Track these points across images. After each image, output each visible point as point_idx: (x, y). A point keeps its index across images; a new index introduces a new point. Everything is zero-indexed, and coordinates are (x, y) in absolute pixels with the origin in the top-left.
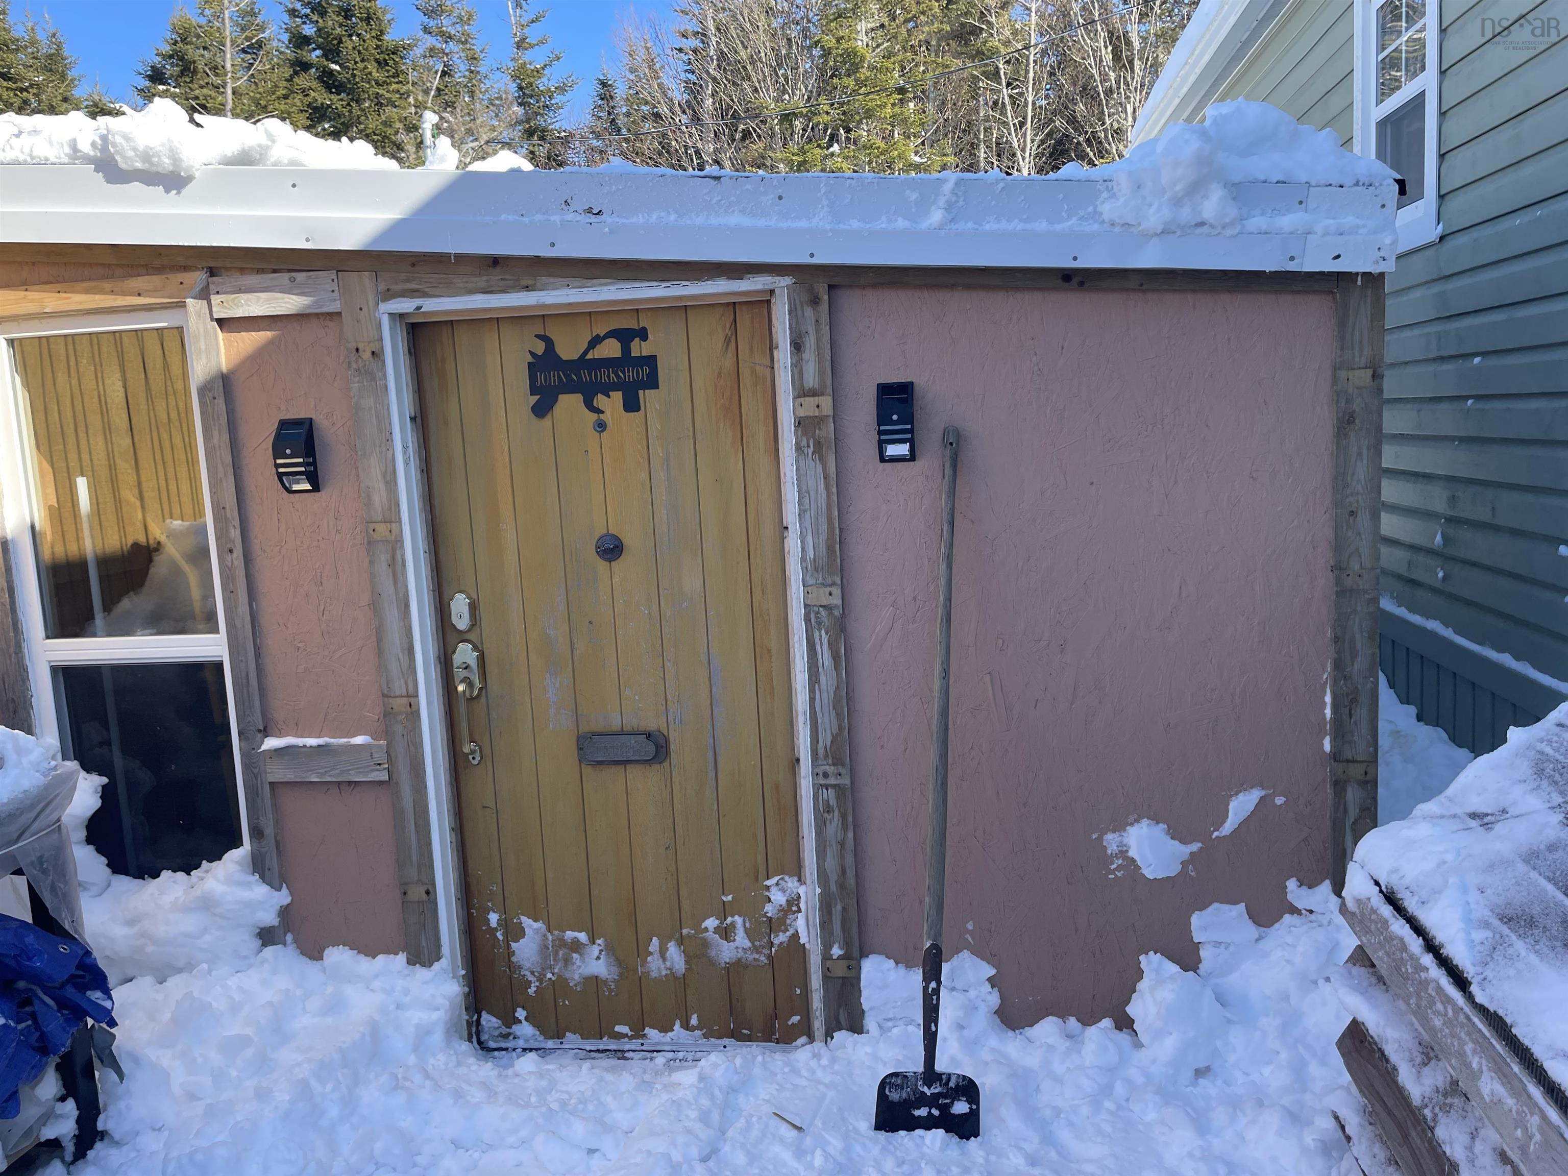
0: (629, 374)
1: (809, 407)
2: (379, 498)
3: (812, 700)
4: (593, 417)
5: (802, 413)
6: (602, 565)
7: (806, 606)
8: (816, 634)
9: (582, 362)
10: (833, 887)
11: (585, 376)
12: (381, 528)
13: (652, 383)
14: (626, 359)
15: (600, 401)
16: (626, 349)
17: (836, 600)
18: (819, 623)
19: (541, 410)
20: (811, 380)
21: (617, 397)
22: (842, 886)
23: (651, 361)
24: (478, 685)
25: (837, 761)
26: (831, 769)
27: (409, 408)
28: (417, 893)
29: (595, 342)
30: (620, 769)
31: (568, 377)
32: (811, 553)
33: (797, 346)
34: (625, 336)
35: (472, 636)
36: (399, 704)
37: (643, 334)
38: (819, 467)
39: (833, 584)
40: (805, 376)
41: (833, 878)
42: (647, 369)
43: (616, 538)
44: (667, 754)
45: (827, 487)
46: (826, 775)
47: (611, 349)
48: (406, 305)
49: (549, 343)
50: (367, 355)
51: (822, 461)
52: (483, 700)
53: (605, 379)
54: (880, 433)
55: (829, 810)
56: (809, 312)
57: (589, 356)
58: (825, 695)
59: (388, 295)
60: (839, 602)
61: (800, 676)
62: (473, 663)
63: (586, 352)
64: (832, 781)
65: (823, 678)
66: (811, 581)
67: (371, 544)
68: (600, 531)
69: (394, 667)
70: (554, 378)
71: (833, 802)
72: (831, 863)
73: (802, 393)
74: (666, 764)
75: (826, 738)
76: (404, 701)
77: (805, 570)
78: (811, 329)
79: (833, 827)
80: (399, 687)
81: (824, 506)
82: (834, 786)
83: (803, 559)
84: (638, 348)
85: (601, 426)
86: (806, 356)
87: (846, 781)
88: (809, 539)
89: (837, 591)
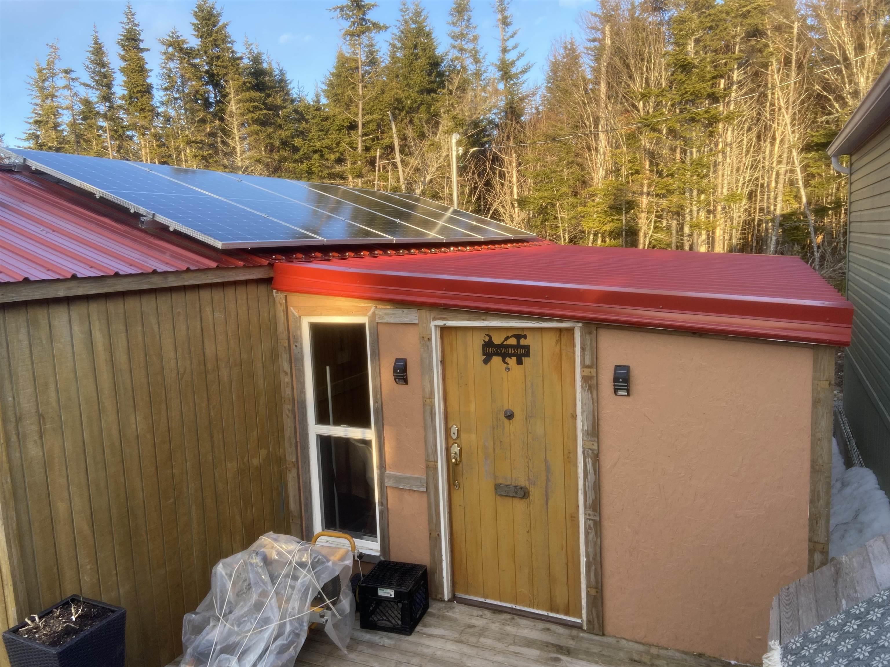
0: (519, 351)
1: (587, 372)
2: (428, 390)
3: (585, 485)
4: (506, 365)
5: (584, 374)
6: (506, 421)
7: (583, 448)
8: (587, 460)
9: (502, 346)
10: (591, 559)
11: (503, 350)
12: (428, 400)
13: (527, 355)
14: (518, 346)
15: (508, 360)
16: (518, 342)
17: (596, 447)
18: (588, 455)
19: (486, 361)
20: (588, 362)
21: (514, 359)
22: (595, 559)
23: (527, 347)
24: (459, 459)
25: (594, 510)
26: (591, 513)
27: (440, 358)
28: (434, 534)
29: (507, 338)
30: (510, 499)
31: (497, 351)
32: (586, 428)
33: (583, 349)
34: (518, 337)
35: (458, 441)
36: (431, 464)
37: (525, 337)
38: (590, 396)
39: (594, 441)
40: (586, 360)
41: (591, 555)
42: (526, 350)
43: (512, 411)
44: (528, 496)
45: (593, 403)
46: (589, 515)
47: (513, 341)
48: (441, 323)
49: (490, 337)
50: (426, 339)
51: (591, 393)
52: (461, 465)
53: (510, 352)
54: (614, 385)
55: (591, 529)
56: (588, 337)
57: (505, 343)
58: (590, 484)
59: (435, 319)
60: (596, 448)
61: (581, 475)
62: (458, 453)
63: (504, 342)
64: (592, 517)
65: (589, 477)
66: (585, 439)
67: (424, 405)
68: (506, 408)
69: (430, 451)
70: (491, 350)
71: (592, 526)
72: (590, 550)
73: (584, 366)
74: (528, 499)
75: (590, 501)
76: (433, 463)
77: (583, 434)
78: (589, 344)
79: (592, 536)
80: (431, 458)
81: (591, 410)
82: (592, 520)
83: (583, 430)
84: (523, 342)
85: (508, 369)
86: (586, 353)
87: (597, 519)
88: (585, 422)
89: (596, 444)
